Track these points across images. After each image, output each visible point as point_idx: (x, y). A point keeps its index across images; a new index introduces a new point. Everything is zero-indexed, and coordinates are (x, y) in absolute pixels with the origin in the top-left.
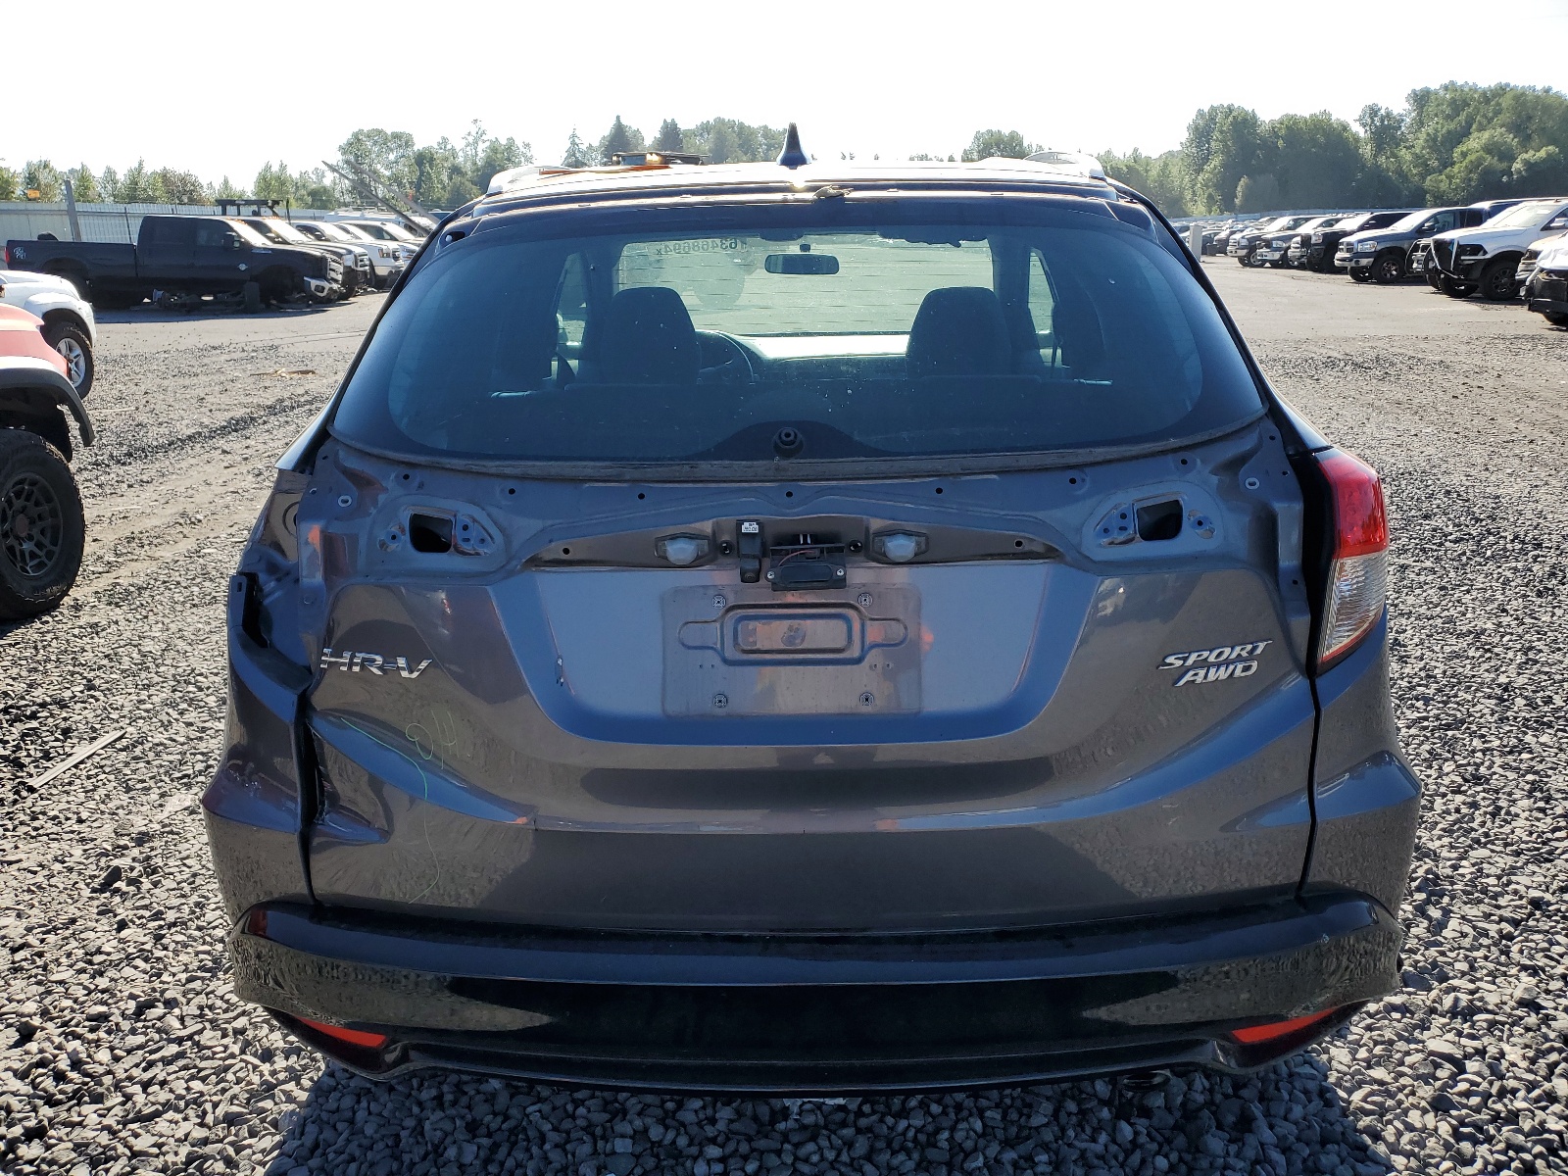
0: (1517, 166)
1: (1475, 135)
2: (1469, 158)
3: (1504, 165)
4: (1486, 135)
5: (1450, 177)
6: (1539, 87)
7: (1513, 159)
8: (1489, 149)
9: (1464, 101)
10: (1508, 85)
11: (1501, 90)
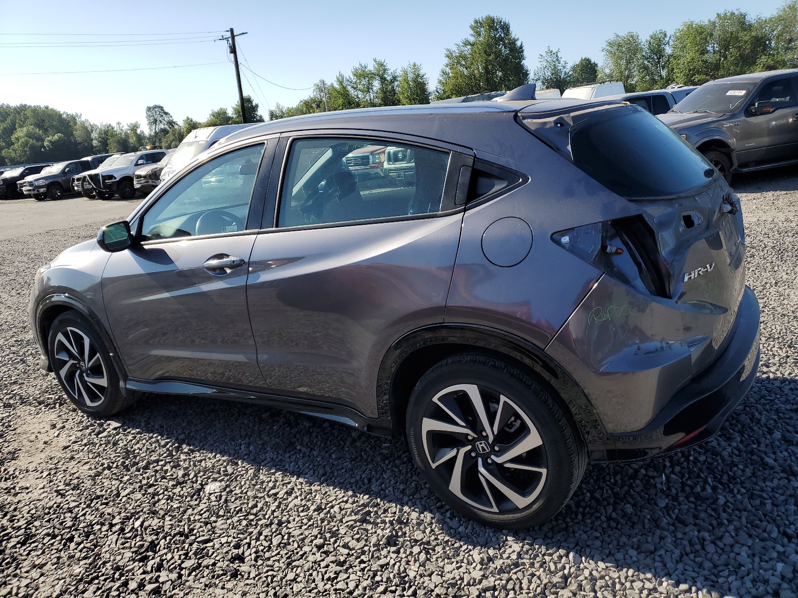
0: (46, 143)
1: (19, 130)
2: (21, 141)
3: (40, 143)
4: (25, 129)
5: (15, 150)
6: (42, 106)
7: (43, 141)
8: (29, 135)
9: (6, 113)
10: (26, 105)
11: (23, 108)
